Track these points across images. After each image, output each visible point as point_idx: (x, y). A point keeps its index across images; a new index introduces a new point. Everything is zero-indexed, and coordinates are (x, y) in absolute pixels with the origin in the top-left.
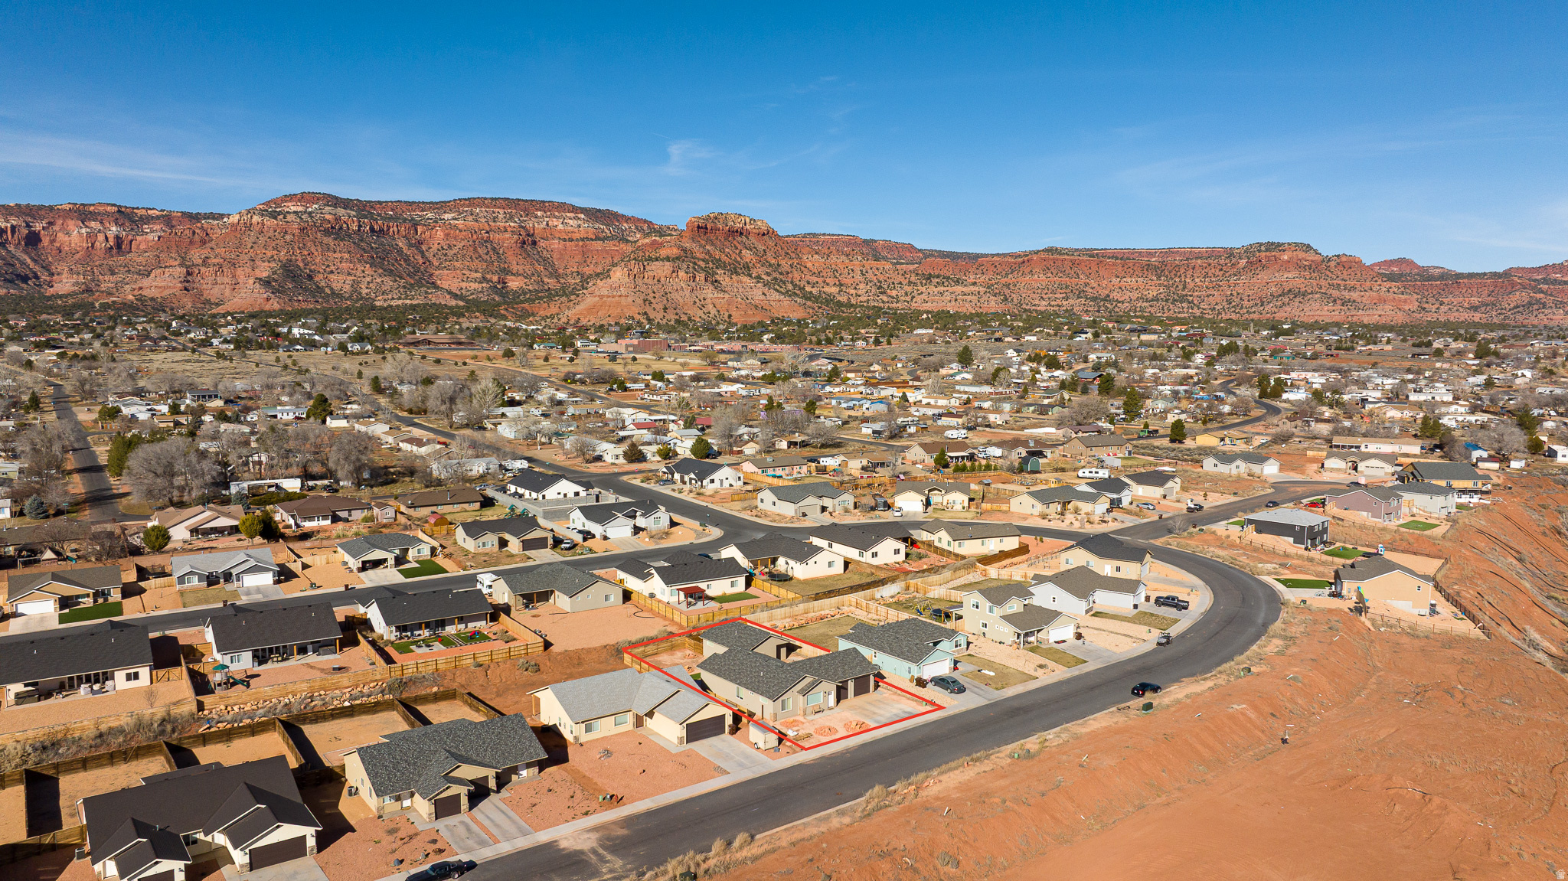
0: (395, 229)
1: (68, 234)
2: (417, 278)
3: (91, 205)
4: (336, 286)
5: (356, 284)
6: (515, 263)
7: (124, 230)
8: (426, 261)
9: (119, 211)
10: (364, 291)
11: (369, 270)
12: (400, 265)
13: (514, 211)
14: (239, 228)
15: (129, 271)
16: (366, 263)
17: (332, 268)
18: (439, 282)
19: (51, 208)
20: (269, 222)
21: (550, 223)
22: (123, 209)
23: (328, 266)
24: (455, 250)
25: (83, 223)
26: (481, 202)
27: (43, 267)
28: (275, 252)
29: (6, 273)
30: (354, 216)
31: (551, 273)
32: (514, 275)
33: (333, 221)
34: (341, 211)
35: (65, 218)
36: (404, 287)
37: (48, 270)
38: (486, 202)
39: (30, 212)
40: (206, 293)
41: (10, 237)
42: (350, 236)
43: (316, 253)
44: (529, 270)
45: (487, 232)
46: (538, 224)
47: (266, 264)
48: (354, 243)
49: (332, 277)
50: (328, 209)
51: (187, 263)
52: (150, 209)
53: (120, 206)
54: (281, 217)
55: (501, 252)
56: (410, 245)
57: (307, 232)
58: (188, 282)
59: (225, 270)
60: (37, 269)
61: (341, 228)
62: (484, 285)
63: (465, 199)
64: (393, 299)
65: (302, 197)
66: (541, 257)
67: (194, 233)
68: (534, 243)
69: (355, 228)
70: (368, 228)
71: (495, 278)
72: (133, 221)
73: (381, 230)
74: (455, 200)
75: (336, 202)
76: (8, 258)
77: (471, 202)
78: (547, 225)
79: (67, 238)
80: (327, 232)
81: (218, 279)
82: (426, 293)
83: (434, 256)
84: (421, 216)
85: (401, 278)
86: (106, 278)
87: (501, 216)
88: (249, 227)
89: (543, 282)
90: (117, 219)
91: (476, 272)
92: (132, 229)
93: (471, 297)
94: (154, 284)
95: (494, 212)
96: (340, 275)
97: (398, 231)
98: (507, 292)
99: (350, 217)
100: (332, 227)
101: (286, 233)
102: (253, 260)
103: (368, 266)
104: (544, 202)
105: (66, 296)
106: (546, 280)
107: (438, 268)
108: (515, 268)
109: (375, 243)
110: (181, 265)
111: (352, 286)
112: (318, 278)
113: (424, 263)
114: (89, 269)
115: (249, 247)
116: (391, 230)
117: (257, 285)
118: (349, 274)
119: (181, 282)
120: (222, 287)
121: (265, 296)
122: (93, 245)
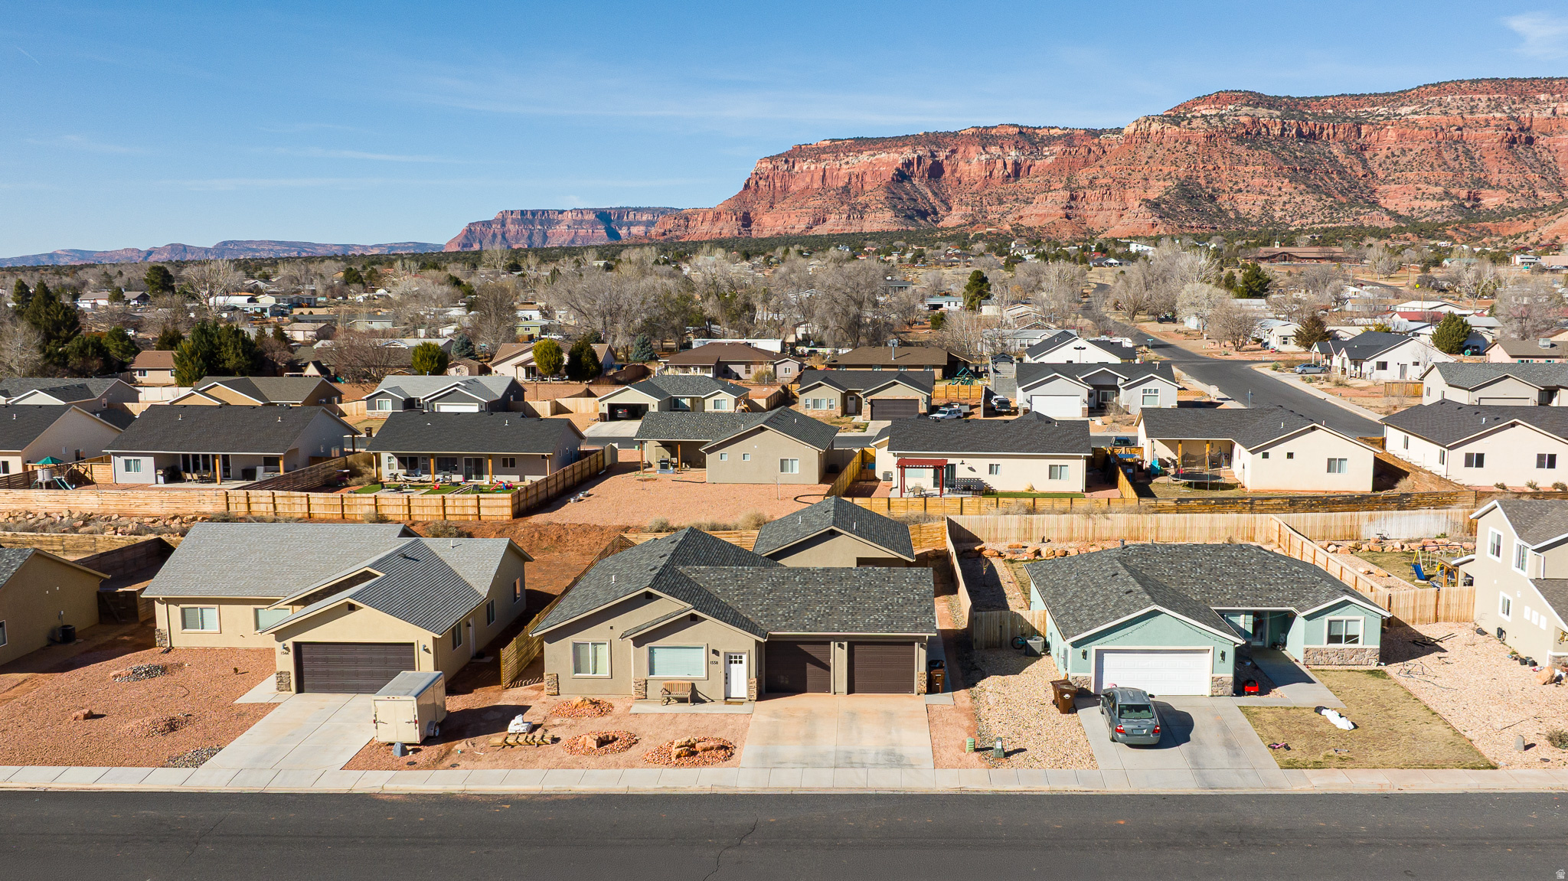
0: (1331, 131)
1: (969, 162)
2: (1352, 195)
3: (993, 127)
4: (1243, 209)
5: (1269, 204)
6: (1496, 170)
7: (1023, 154)
8: (1370, 173)
9: (1020, 133)
10: (1278, 214)
11: (1287, 187)
12: (1332, 179)
13: (1503, 96)
14: (1134, 140)
15: (1016, 200)
16: (1285, 177)
17: (1241, 185)
18: (1382, 201)
19: (956, 134)
20: (1171, 130)
21: (1559, 111)
22: (1025, 130)
23: (1236, 183)
24: (1410, 156)
25: (984, 149)
26: (1456, 86)
27: (942, 201)
28: (1174, 167)
29: (908, 209)
30: (1278, 117)
31: (1551, 185)
32: (1490, 187)
33: (1249, 125)
34: (1262, 112)
35: (967, 144)
36: (1331, 207)
37: (947, 204)
38: (1463, 86)
39: (936, 139)
40: (1089, 221)
41: (916, 169)
42: (1269, 144)
43: (1223, 167)
44: (1516, 179)
45: (1460, 129)
46: (1537, 114)
47: (1161, 183)
48: (1273, 152)
49: (1240, 197)
50: (1245, 109)
51: (1073, 186)
52: (1053, 128)
53: (1022, 127)
54: (1185, 123)
55: (1477, 156)
56: (1349, 152)
57: (1215, 140)
58: (1071, 208)
59: (1114, 193)
60: (937, 203)
61: (1259, 133)
62: (1446, 203)
63: (1434, 85)
64: (1314, 223)
65: (1218, 98)
66: (1537, 160)
67: (1090, 151)
68: (1530, 141)
69: (1277, 131)
70: (1294, 131)
71: (1464, 194)
72: (1033, 144)
73: (1312, 135)
74: (1419, 87)
75: (1258, 100)
76: (912, 193)
77: (1441, 87)
78: (1554, 112)
79: (967, 168)
80: (1240, 140)
81: (1104, 204)
82: (1357, 213)
83: (1380, 165)
84: (1369, 113)
85: (1329, 195)
86: (994, 208)
87: (1482, 105)
88: (1146, 137)
89: (1536, 196)
90: (1017, 142)
91: (1437, 184)
92: (1031, 153)
93: (1424, 220)
94: (1035, 211)
95: (1472, 100)
96: (1250, 194)
97: (1335, 134)
98: (1479, 213)
99: (1271, 118)
100: (1247, 133)
101: (1189, 143)
102: (1146, 179)
103: (1287, 180)
104: (1551, 79)
105: (953, 229)
106: (1541, 193)
107: (1384, 181)
108: (1494, 178)
109: (1301, 151)
110: (1065, 188)
111: (1264, 208)
112: (1223, 200)
113: (1365, 176)
114: (978, 198)
115: (1144, 162)
116: (1325, 132)
117: (1143, 208)
118: (1261, 193)
119: (1063, 208)
120: (1108, 213)
121: (1151, 221)
122: (991, 173)
